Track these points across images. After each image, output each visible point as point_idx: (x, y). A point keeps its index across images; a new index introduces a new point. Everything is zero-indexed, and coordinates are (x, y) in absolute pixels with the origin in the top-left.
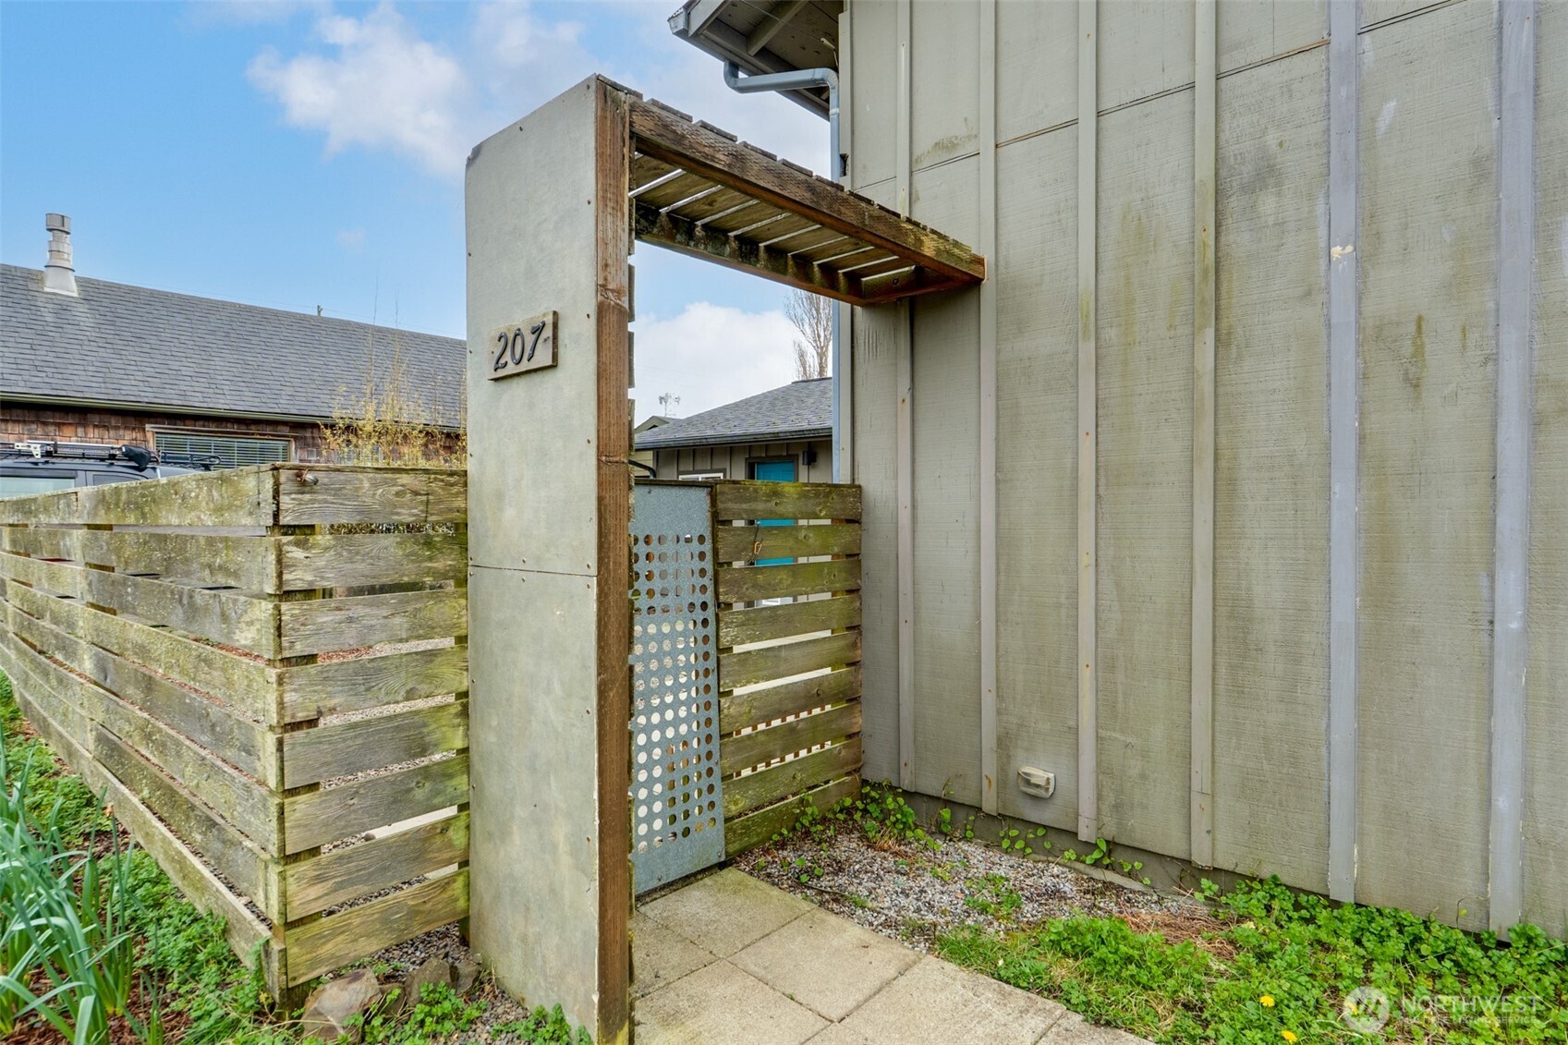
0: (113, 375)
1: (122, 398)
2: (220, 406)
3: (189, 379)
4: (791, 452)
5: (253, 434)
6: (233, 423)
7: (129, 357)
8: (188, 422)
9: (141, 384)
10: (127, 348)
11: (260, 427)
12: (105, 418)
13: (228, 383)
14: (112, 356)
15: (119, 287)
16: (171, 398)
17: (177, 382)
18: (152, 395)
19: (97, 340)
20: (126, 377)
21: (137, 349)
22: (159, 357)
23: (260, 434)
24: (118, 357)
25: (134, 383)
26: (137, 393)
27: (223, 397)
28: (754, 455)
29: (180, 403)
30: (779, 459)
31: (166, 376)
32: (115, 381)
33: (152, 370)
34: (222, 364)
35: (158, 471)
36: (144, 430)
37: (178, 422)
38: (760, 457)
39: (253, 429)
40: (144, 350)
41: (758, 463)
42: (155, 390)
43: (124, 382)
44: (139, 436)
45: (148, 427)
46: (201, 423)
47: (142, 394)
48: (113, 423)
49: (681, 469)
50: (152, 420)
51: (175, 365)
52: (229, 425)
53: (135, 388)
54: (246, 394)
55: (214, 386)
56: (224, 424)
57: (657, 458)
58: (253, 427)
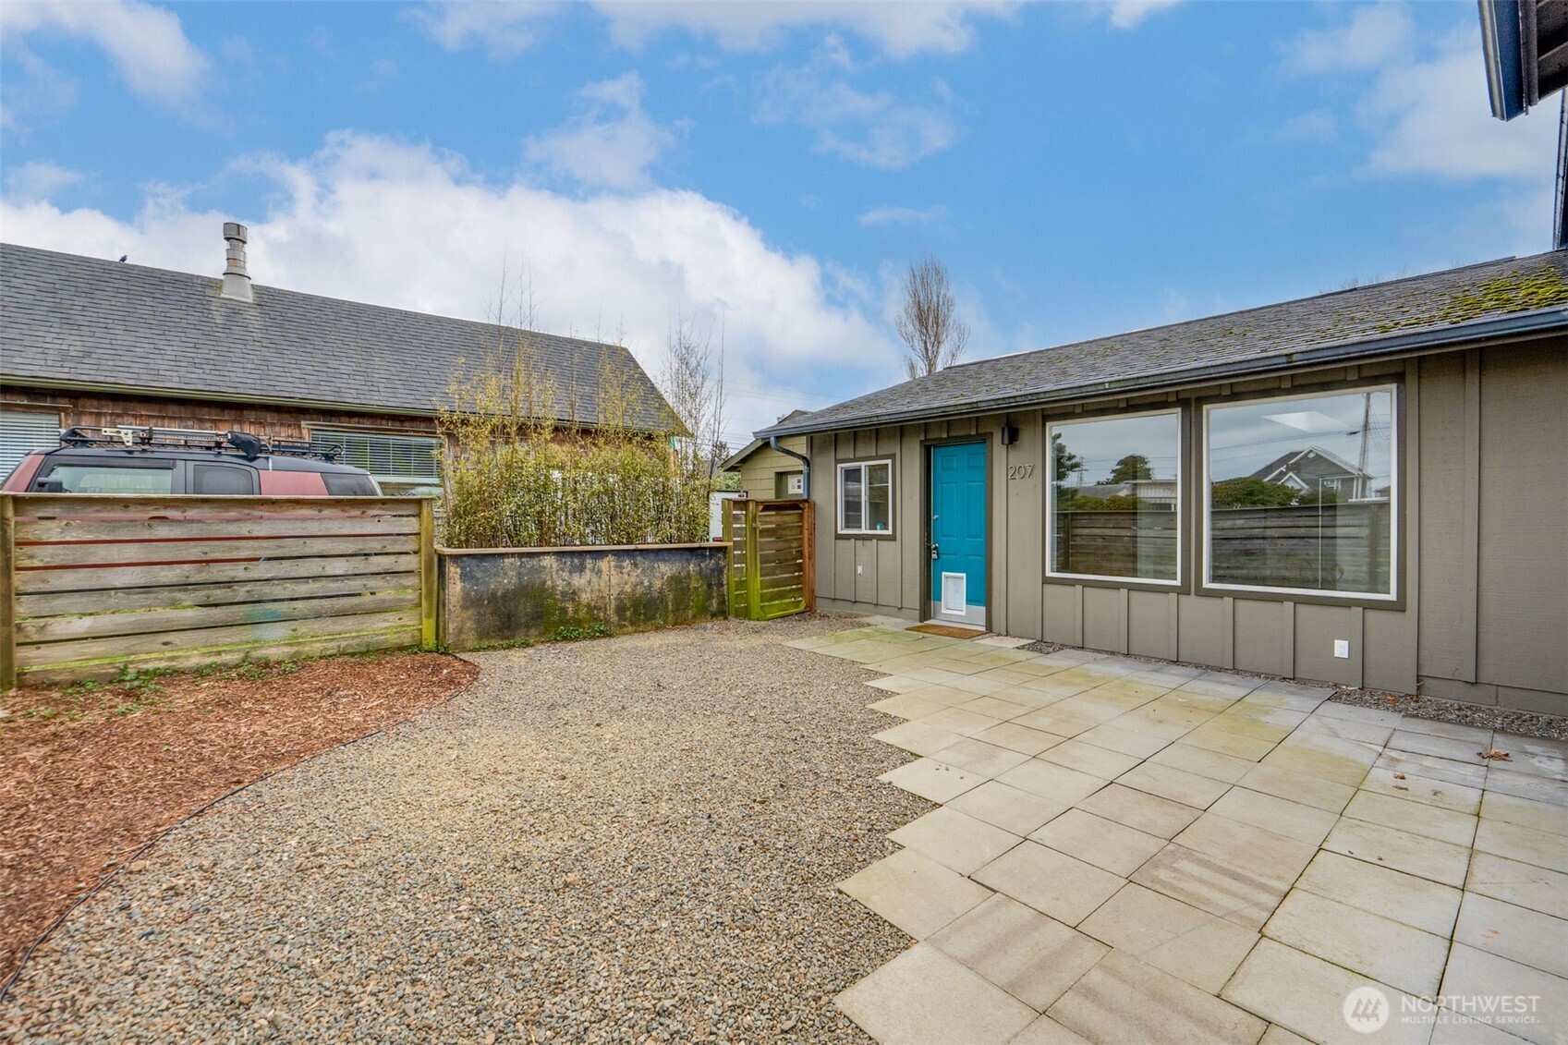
0: (271, 373)
1: (276, 394)
2: (372, 402)
3: (347, 376)
4: (982, 430)
5: (407, 431)
6: (388, 420)
7: (290, 357)
8: (343, 419)
9: (297, 381)
10: (291, 348)
11: (414, 424)
12: (262, 414)
13: (385, 381)
14: (274, 355)
15: (294, 294)
16: (326, 395)
17: (333, 380)
18: (306, 391)
19: (262, 340)
20: (284, 374)
21: (300, 349)
22: (321, 356)
23: (414, 431)
24: (281, 356)
25: (290, 380)
26: (290, 389)
27: (377, 394)
28: (931, 436)
29: (333, 399)
30: (966, 440)
31: (324, 374)
32: (271, 378)
33: (311, 368)
34: (381, 363)
35: (270, 460)
36: (300, 426)
37: (333, 419)
38: (941, 439)
39: (407, 426)
40: (307, 350)
41: (935, 446)
42: (310, 386)
43: (280, 379)
44: (295, 432)
45: (303, 424)
46: (356, 420)
47: (297, 390)
48: (269, 420)
49: (839, 457)
50: (307, 416)
51: (334, 364)
52: (384, 422)
53: (291, 385)
54: (400, 391)
55: (370, 384)
56: (379, 421)
57: (811, 445)
58: (406, 424)
